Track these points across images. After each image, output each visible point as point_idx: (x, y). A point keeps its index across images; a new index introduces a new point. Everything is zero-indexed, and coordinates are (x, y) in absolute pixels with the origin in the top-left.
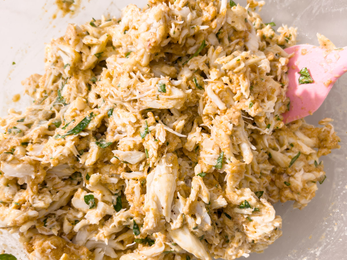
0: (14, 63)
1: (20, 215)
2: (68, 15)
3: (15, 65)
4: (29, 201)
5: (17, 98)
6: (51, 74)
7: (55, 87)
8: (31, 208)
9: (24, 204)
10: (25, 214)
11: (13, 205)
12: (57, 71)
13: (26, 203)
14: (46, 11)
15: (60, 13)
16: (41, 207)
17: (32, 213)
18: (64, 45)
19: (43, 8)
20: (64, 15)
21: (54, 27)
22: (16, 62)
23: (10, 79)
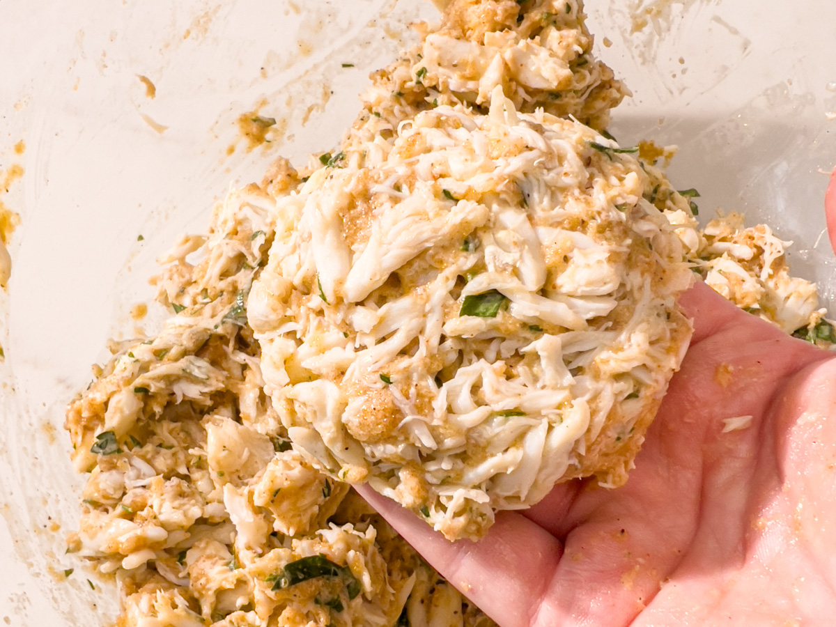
0: (141, 238)
1: (130, 532)
2: (259, 149)
3: (141, 242)
4: (151, 507)
5: (141, 311)
6: (220, 256)
7: (229, 283)
8: (154, 521)
9: (142, 510)
10: (139, 532)
11: (119, 509)
12: (233, 249)
13: (146, 509)
14: (216, 137)
15: (245, 142)
16: (175, 523)
17: (154, 532)
18: (257, 195)
19: (212, 129)
20: (250, 149)
21: (228, 170)
22: (144, 236)
23: (130, 269)
